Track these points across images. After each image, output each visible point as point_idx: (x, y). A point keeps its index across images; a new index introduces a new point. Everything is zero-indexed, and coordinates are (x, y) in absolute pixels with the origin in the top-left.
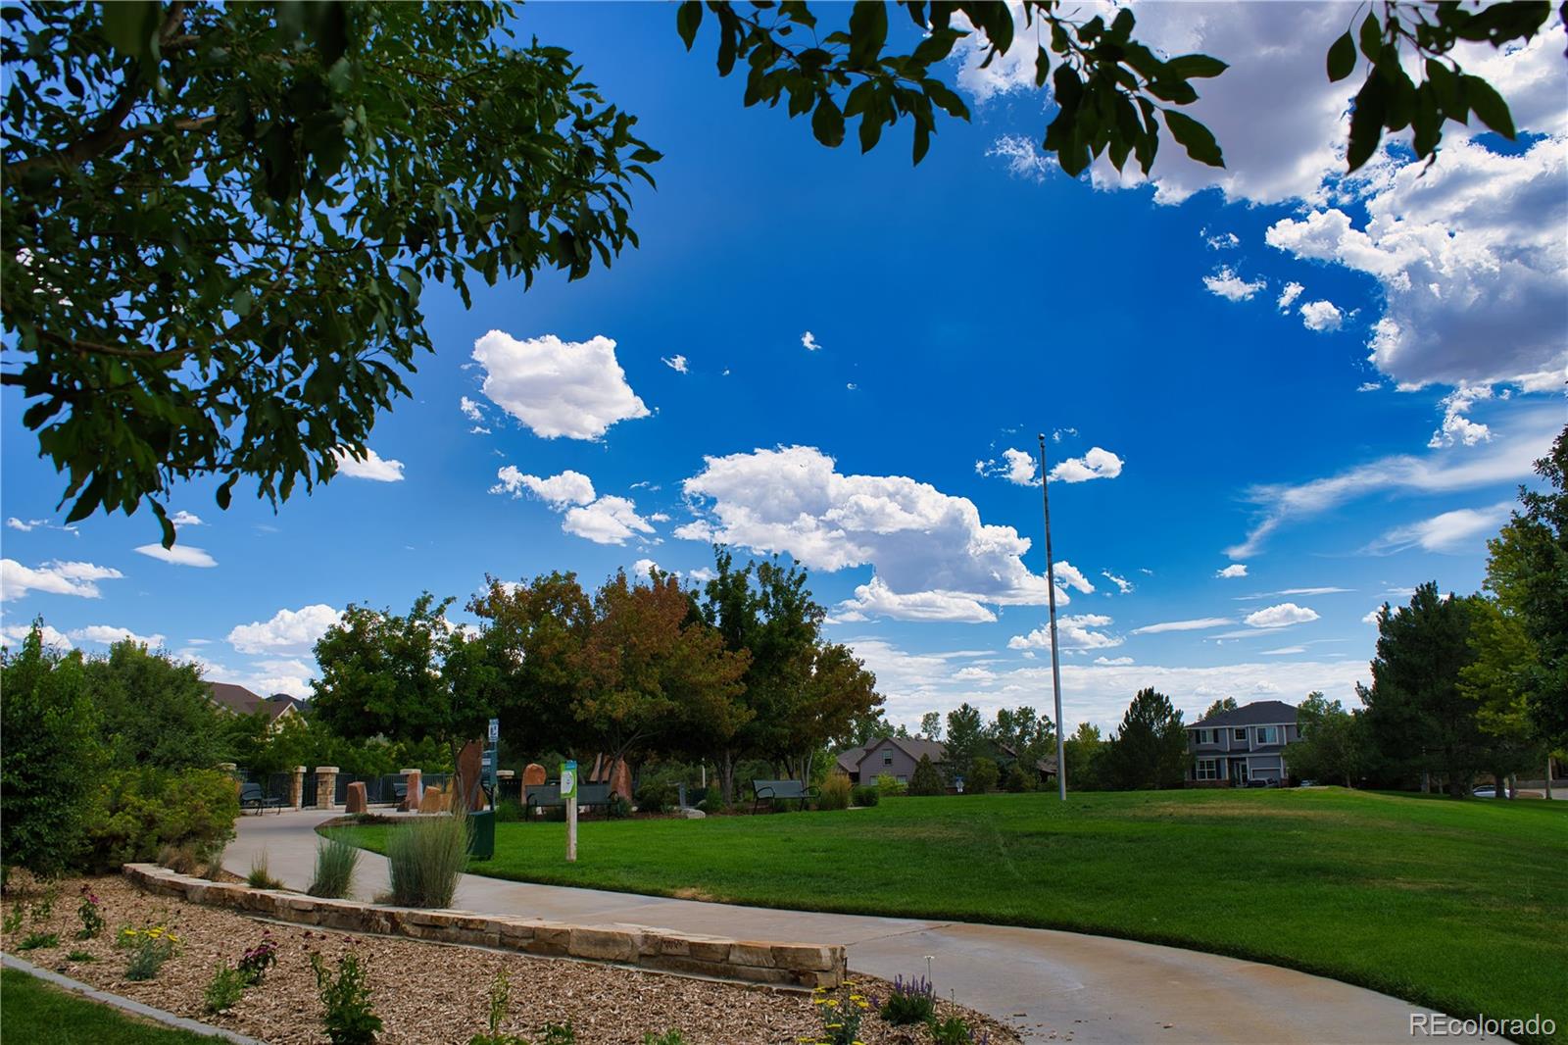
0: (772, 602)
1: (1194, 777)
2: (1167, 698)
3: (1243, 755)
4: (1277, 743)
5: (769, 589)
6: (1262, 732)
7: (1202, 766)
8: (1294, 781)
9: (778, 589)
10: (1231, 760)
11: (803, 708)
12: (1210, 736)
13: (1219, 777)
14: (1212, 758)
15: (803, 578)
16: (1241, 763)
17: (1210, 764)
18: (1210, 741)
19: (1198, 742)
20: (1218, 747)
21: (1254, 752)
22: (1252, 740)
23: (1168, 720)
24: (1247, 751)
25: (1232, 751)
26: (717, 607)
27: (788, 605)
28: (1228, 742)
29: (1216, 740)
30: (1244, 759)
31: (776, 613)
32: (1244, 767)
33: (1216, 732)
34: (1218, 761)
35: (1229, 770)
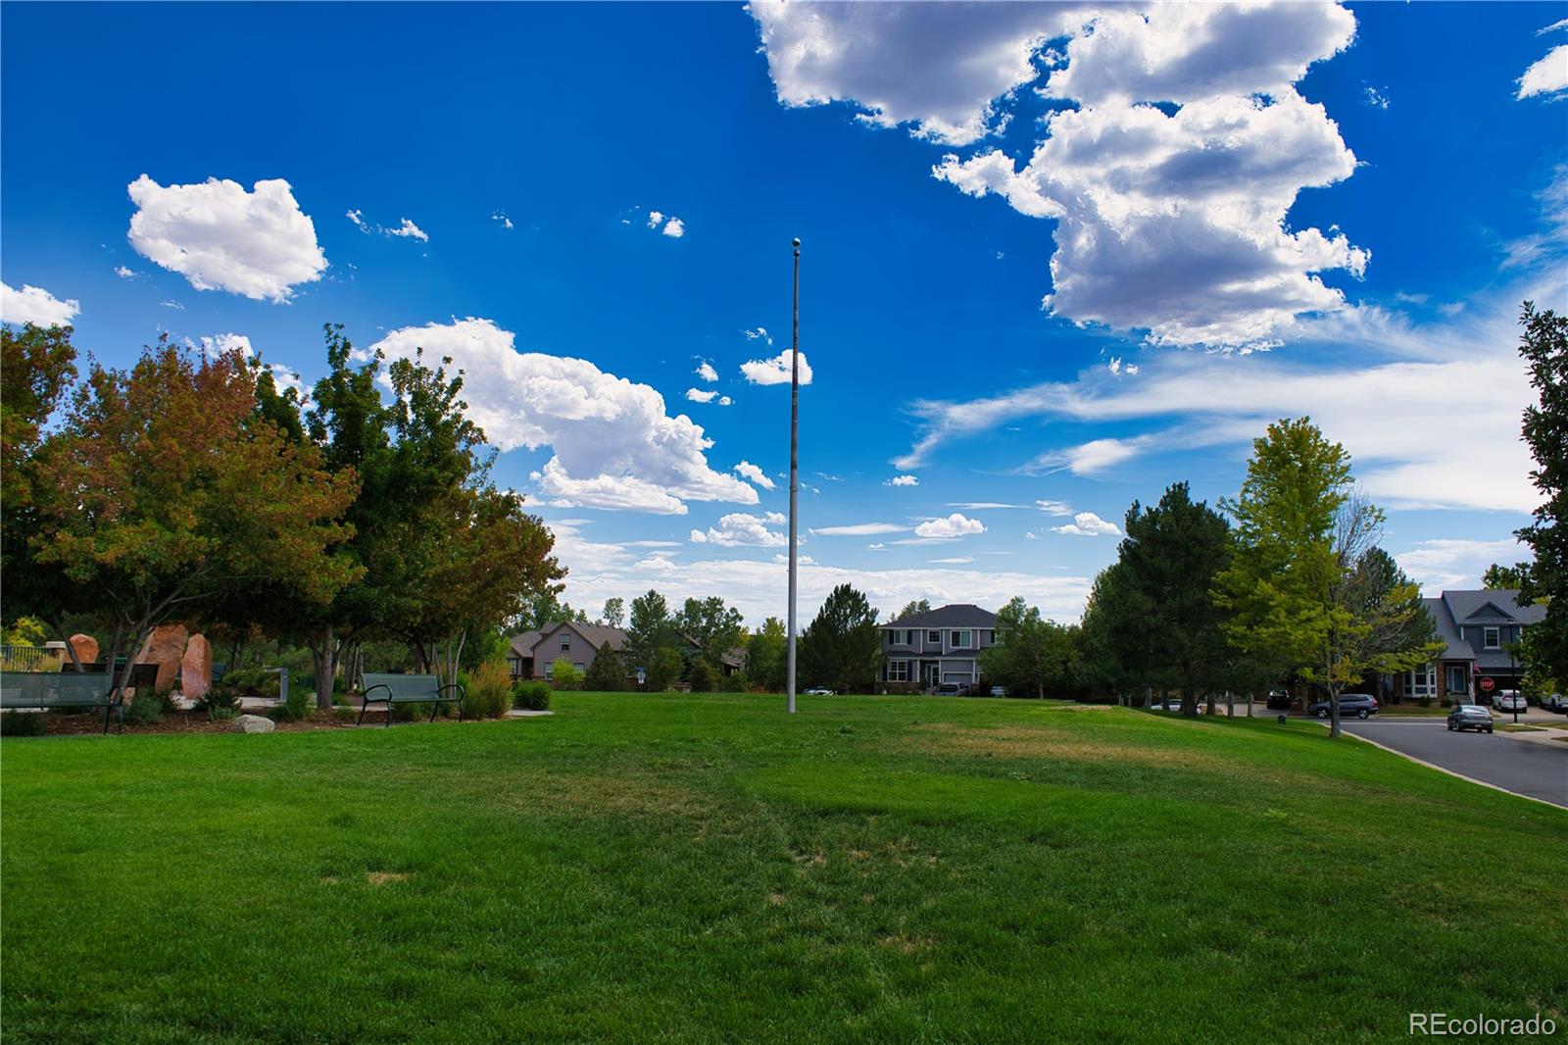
0: (411, 416)
1: (885, 678)
2: (864, 595)
3: (936, 658)
4: (971, 647)
5: (407, 398)
6: (956, 635)
7: (894, 668)
8: (984, 690)
9: (419, 399)
10: (923, 663)
11: (446, 573)
12: (903, 637)
13: (910, 679)
14: (905, 659)
15: (457, 384)
16: (933, 666)
17: (902, 665)
18: (903, 643)
19: (891, 642)
20: (910, 648)
21: (946, 655)
22: (946, 644)
23: (862, 618)
24: (940, 654)
25: (925, 654)
26: (329, 416)
27: (431, 420)
28: (922, 643)
29: (909, 641)
30: (937, 662)
31: (415, 432)
32: (936, 671)
33: (910, 633)
34: (910, 663)
35: (921, 673)
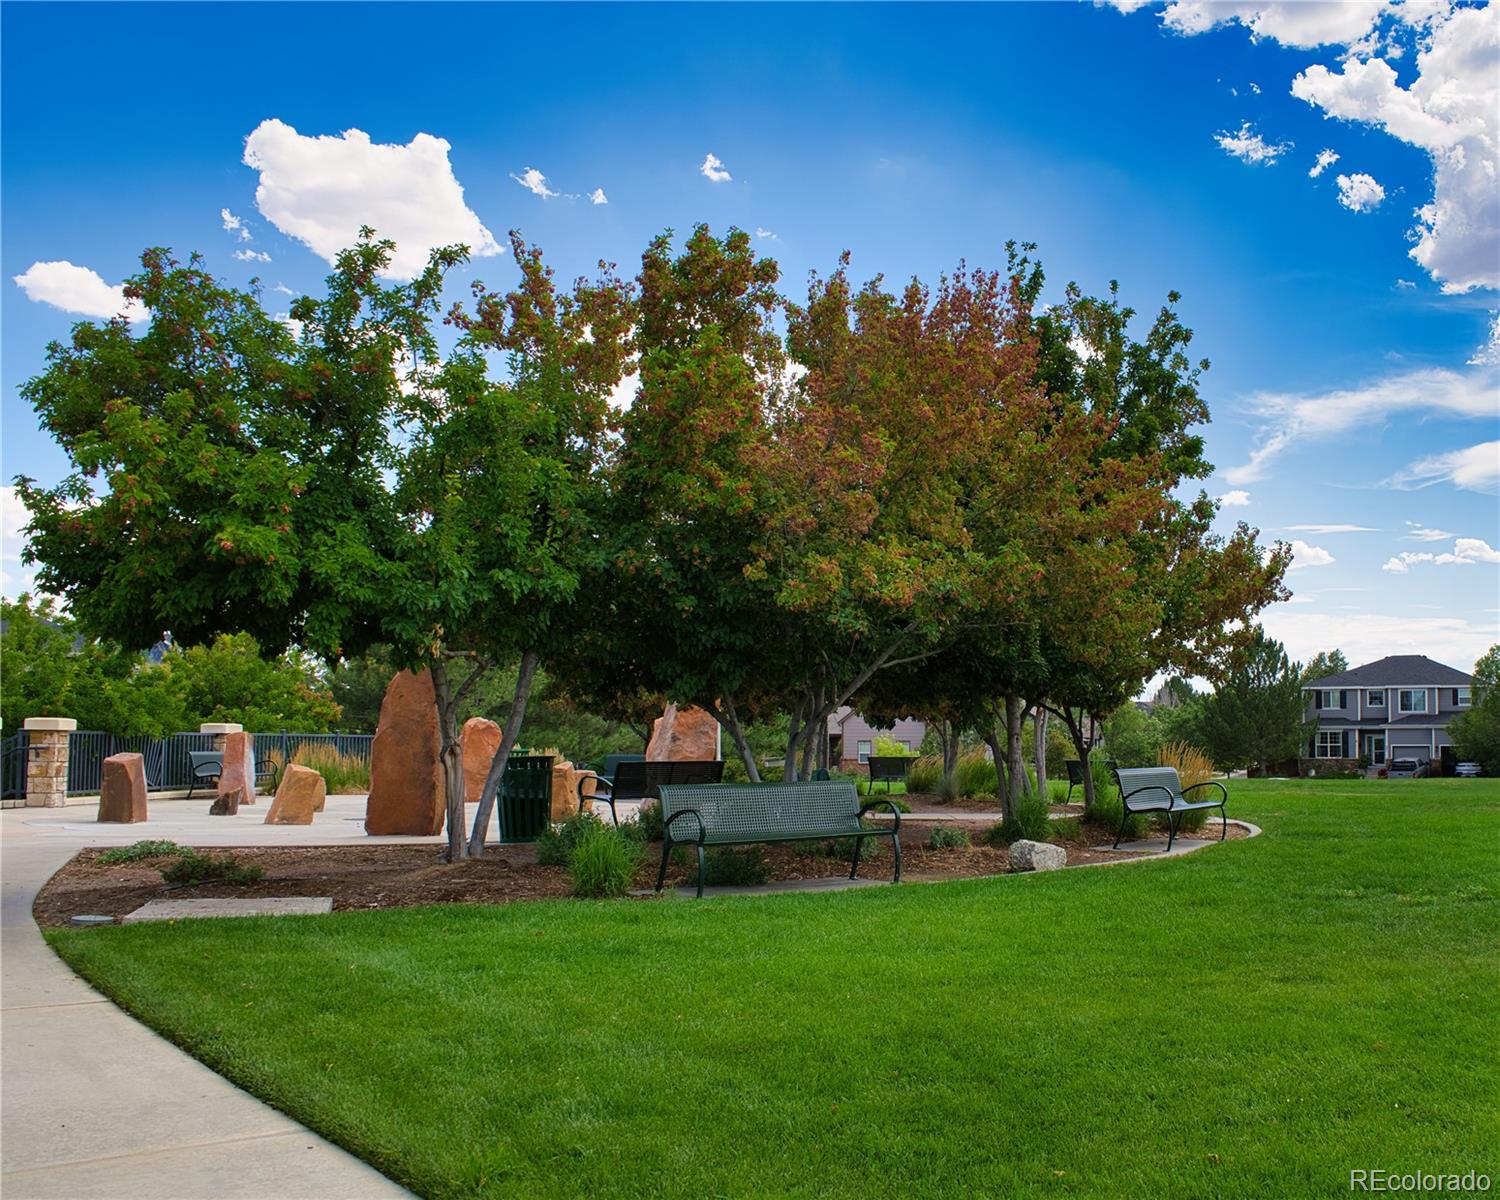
1: (1312, 754)
2: (1281, 644)
3: (1382, 726)
4: (1426, 711)
6: (1406, 695)
7: (1324, 737)
8: (1447, 767)
10: (1362, 732)
12: (1335, 698)
13: (1346, 754)
14: (1339, 729)
16: (1375, 737)
17: (1334, 736)
18: (1334, 707)
19: (1319, 706)
20: (1344, 714)
21: (1394, 723)
22: (1393, 708)
23: (1279, 676)
24: (1385, 721)
25: (1364, 721)
28: (1359, 708)
29: (1343, 705)
30: (1382, 732)
32: (1380, 745)
33: (1343, 693)
34: (1346, 734)
35: (1360, 745)
